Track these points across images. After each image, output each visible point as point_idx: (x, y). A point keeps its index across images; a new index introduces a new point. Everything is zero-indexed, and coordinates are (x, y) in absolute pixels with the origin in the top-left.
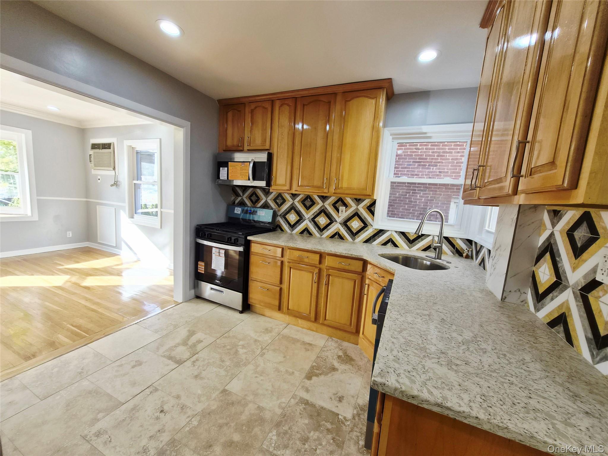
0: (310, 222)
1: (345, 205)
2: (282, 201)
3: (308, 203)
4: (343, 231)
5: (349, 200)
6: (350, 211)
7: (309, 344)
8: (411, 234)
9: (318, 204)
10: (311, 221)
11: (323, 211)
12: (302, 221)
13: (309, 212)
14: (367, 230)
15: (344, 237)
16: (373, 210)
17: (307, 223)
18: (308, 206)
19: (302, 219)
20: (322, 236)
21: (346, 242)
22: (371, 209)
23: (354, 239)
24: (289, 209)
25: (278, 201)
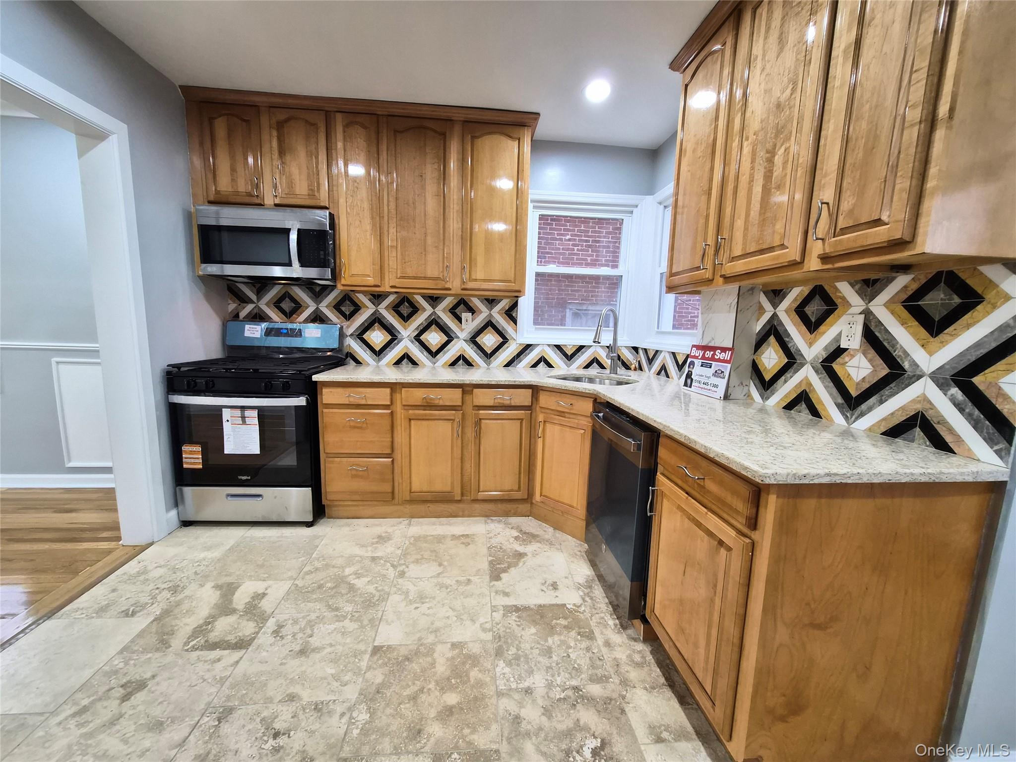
0: (412, 342)
1: (472, 310)
2: (352, 308)
3: (405, 310)
4: (471, 353)
5: (476, 302)
6: (480, 319)
7: (463, 536)
8: (568, 346)
9: (424, 310)
10: (414, 340)
11: (433, 323)
12: (396, 342)
13: (409, 326)
14: (507, 348)
15: (473, 362)
16: (514, 315)
17: (406, 344)
18: (405, 315)
19: (395, 339)
20: (435, 363)
21: (479, 369)
22: (511, 314)
23: (489, 364)
24: (369, 322)
25: (343, 309)
